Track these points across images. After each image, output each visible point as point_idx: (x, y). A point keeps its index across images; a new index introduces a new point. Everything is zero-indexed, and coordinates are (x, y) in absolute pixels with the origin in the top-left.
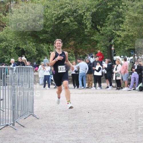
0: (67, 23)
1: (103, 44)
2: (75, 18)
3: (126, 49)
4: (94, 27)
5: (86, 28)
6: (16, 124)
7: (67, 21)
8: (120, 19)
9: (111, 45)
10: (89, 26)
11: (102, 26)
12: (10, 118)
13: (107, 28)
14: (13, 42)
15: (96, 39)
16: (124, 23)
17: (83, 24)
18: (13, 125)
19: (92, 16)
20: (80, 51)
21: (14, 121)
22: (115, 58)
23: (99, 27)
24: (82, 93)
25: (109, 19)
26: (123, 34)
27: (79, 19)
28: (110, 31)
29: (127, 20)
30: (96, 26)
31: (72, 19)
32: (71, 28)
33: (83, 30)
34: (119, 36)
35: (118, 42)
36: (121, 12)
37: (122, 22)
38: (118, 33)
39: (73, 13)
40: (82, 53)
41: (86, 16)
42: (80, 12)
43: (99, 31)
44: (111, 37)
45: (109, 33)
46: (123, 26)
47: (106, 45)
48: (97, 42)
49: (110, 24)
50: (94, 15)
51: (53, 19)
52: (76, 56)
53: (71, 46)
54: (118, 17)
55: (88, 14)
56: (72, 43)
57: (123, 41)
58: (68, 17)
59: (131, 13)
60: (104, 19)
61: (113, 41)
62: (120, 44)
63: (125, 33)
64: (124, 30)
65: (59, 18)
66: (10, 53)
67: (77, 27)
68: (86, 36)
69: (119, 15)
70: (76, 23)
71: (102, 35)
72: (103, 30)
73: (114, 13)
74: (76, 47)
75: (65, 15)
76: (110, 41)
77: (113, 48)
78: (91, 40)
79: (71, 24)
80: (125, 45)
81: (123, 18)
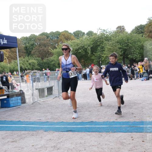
0: (80, 52)
1: (96, 60)
2: (83, 50)
3: (106, 62)
4: (92, 53)
5: (89, 54)
6: (60, 96)
7: (80, 51)
8: (104, 49)
9: (100, 61)
10: (90, 53)
11: (95, 52)
12: (57, 94)
13: (98, 54)
14: (57, 61)
15: (93, 58)
16: (105, 51)
17: (87, 52)
18: (59, 96)
19: (91, 48)
20: (86, 64)
21: (59, 95)
22: (102, 66)
23: (94, 53)
24: (88, 82)
25: (98, 49)
26: (105, 56)
27: (86, 50)
28: (99, 55)
29: (106, 50)
30: (93, 53)
31: (82, 50)
32: (82, 54)
33: (87, 54)
34: (103, 57)
35: (103, 60)
36: (104, 47)
37: (104, 51)
38: (102, 55)
39: (83, 47)
40: (87, 65)
41: (88, 49)
42: (86, 47)
43: (94, 55)
44: (100, 57)
45: (99, 56)
46: (105, 52)
47: (97, 61)
48: (93, 60)
49: (99, 52)
50: (92, 48)
51: (74, 50)
52: (85, 66)
53: (82, 62)
54: (102, 48)
55: (89, 48)
56: (83, 60)
57: (105, 59)
58: (81, 49)
59: (108, 47)
60: (96, 50)
61: (100, 59)
62: (104, 60)
63: (106, 55)
64: (105, 54)
65: (77, 50)
66: (56, 66)
67: (84, 54)
68: (89, 57)
69: (103, 48)
70: (84, 52)
71: (96, 56)
72: (96, 54)
73: (101, 47)
74: (85, 62)
75: (79, 49)
76: (99, 59)
77: (100, 62)
78: (91, 59)
79: (82, 52)
80: (106, 61)
81: (105, 49)
